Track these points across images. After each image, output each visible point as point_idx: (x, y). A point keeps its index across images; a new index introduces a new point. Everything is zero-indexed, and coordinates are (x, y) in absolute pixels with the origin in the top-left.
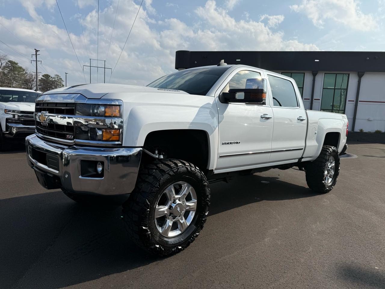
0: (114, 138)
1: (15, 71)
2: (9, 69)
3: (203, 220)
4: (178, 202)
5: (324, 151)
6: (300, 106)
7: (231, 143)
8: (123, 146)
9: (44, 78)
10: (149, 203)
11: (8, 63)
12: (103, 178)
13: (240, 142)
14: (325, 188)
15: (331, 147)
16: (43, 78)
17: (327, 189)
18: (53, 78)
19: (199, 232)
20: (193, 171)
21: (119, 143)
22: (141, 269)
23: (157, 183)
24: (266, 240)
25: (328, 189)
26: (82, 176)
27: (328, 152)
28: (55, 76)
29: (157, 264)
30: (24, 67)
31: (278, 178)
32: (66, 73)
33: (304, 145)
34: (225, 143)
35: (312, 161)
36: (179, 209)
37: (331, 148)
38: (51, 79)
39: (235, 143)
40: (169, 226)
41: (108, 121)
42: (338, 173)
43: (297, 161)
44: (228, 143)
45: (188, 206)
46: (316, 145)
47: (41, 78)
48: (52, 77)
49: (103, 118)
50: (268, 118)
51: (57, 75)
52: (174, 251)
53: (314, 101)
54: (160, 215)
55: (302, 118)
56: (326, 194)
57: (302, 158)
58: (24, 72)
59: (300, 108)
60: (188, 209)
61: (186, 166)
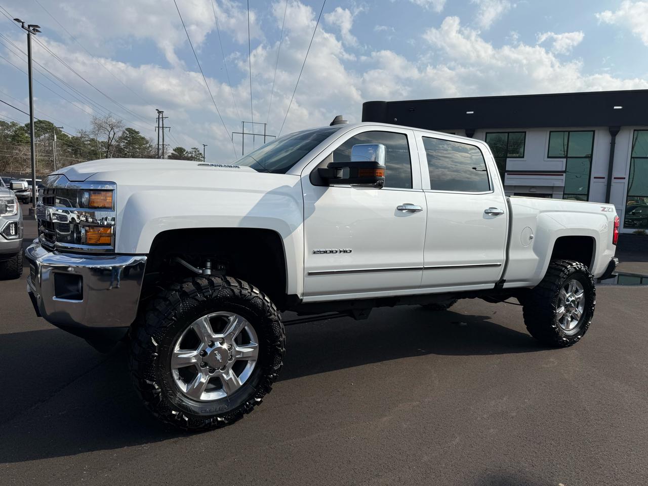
0: (103, 240)
1: (135, 144)
2: (126, 141)
3: (270, 378)
4: (218, 344)
5: (554, 269)
6: (493, 190)
7: (331, 252)
8: (116, 252)
9: (176, 153)
10: (156, 344)
11: (125, 132)
12: (82, 301)
13: (351, 251)
14: (561, 338)
15: (571, 262)
16: (174, 152)
17: (565, 339)
18: (189, 153)
19: (261, 398)
20: (245, 295)
21: (110, 247)
22: (146, 447)
23: (171, 313)
24: (385, 419)
25: (566, 341)
26: (57, 297)
27: (563, 271)
28: (192, 150)
29: (175, 442)
30: (147, 138)
31: (488, 318)
32: (204, 146)
33: (504, 257)
34: (318, 251)
35: (531, 288)
36: (219, 357)
37: (572, 265)
38: (186, 155)
39: (341, 251)
40: (201, 383)
41: (99, 215)
42: (593, 312)
43: (493, 287)
44: (325, 252)
45: (239, 352)
46: (534, 260)
47: (172, 154)
48: (187, 152)
49: (92, 211)
50: (413, 211)
51: (195, 148)
52: (208, 423)
53: (613, 181)
54: (182, 364)
55: (495, 211)
56: (564, 348)
57: (502, 281)
58: (148, 146)
59: (493, 192)
60: (240, 358)
61: (231, 287)
